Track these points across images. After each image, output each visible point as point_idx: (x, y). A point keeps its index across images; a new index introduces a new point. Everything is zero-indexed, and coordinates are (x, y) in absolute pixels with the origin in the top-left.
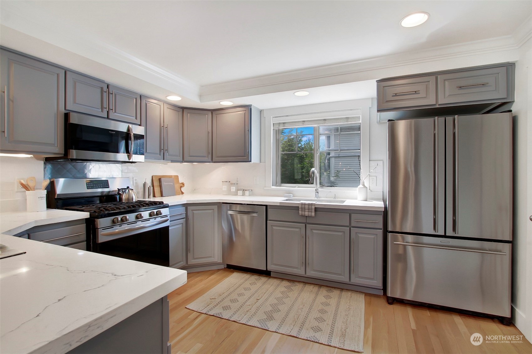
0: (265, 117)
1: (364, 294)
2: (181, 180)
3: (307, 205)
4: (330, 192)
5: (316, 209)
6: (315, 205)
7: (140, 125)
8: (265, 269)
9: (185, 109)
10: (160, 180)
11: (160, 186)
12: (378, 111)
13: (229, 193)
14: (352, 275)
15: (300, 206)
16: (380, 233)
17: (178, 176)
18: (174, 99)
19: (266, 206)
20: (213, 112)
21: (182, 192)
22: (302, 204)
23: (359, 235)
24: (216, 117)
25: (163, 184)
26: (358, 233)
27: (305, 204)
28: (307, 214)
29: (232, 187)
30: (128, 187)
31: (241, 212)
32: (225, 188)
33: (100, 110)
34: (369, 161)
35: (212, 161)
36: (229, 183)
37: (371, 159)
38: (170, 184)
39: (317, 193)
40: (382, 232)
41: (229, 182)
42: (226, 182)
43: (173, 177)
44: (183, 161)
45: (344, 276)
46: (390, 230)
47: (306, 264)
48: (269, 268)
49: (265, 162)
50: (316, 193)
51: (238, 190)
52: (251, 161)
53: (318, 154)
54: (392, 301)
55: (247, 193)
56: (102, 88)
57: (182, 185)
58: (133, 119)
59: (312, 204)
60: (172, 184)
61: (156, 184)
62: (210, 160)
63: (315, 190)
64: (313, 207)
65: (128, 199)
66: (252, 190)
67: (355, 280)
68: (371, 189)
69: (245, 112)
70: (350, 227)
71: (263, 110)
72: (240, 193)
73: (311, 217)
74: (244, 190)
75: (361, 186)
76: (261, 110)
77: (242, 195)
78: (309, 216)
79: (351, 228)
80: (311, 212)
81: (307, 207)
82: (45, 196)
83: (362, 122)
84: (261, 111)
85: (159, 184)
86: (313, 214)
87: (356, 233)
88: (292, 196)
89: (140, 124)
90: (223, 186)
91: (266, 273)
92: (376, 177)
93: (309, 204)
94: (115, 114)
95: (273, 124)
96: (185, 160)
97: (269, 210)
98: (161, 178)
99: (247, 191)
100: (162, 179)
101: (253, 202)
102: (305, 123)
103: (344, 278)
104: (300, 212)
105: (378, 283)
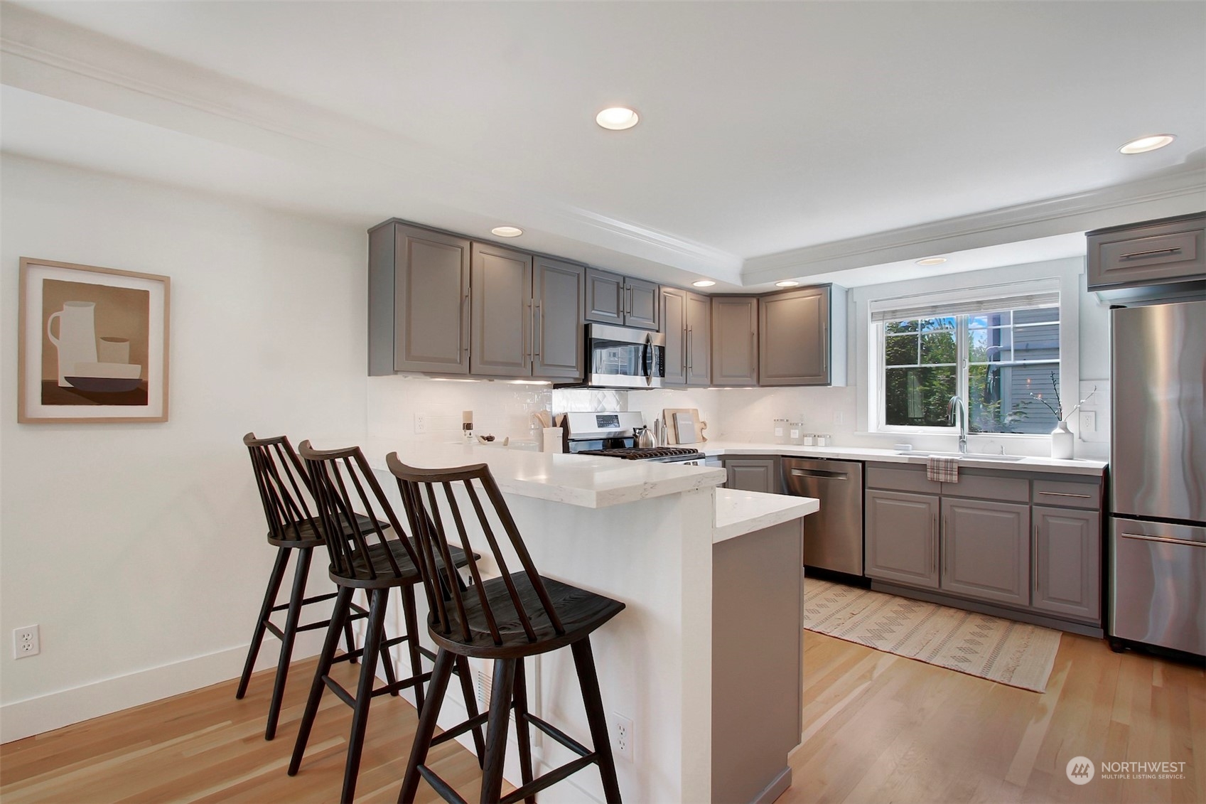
0: (855, 302)
1: (1061, 634)
2: (702, 417)
3: (942, 461)
4: (992, 441)
5: (962, 470)
6: (958, 462)
7: (658, 331)
8: (861, 575)
9: (715, 296)
10: (674, 416)
11: (675, 427)
12: (1090, 289)
13: (788, 440)
14: (1035, 593)
15: (929, 464)
16: (1095, 517)
17: (697, 410)
18: (704, 284)
19: (863, 463)
20: (761, 299)
21: (703, 438)
22: (933, 460)
23: (1050, 521)
24: (766, 307)
25: (680, 422)
26: (1048, 516)
27: (938, 461)
28: (942, 478)
29: (792, 431)
30: (645, 427)
31: (814, 473)
32: (779, 432)
33: (616, 316)
34: (1080, 380)
35: (759, 384)
36: (789, 424)
37: (1084, 377)
38: (687, 422)
39: (962, 444)
40: (1098, 515)
41: (787, 421)
42: (781, 420)
43: (691, 412)
44: (712, 384)
45: (1018, 595)
46: (1116, 512)
47: (940, 568)
48: (869, 573)
49: (856, 385)
50: (960, 442)
51: (804, 436)
52: (830, 384)
53: (966, 368)
54: (1121, 646)
55: (821, 441)
56: (618, 283)
57: (703, 426)
58: (650, 323)
59: (952, 461)
60: (690, 423)
61: (669, 421)
62: (755, 382)
63: (958, 438)
64: (955, 466)
65: (646, 444)
66: (830, 437)
67: (1041, 603)
68: (1083, 436)
69: (819, 296)
70: (1031, 503)
71: (852, 288)
72: (808, 440)
73: (951, 483)
74: (815, 436)
75: (1058, 430)
76: (849, 289)
77: (813, 446)
78: (946, 483)
79: (1034, 507)
80: (951, 474)
81: (942, 465)
82: (561, 435)
83: (1062, 304)
84: (848, 292)
85: (673, 423)
86: (955, 478)
87: (1044, 516)
88: (910, 448)
89: (657, 329)
90: (777, 429)
91: (862, 583)
92: (1094, 413)
93: (946, 461)
94: (632, 318)
95: (872, 314)
96: (715, 383)
97: (868, 470)
98: (675, 414)
99: (821, 437)
100: (678, 416)
101: (838, 454)
102: (938, 310)
103: (1020, 599)
104: (929, 474)
105: (1091, 611)
